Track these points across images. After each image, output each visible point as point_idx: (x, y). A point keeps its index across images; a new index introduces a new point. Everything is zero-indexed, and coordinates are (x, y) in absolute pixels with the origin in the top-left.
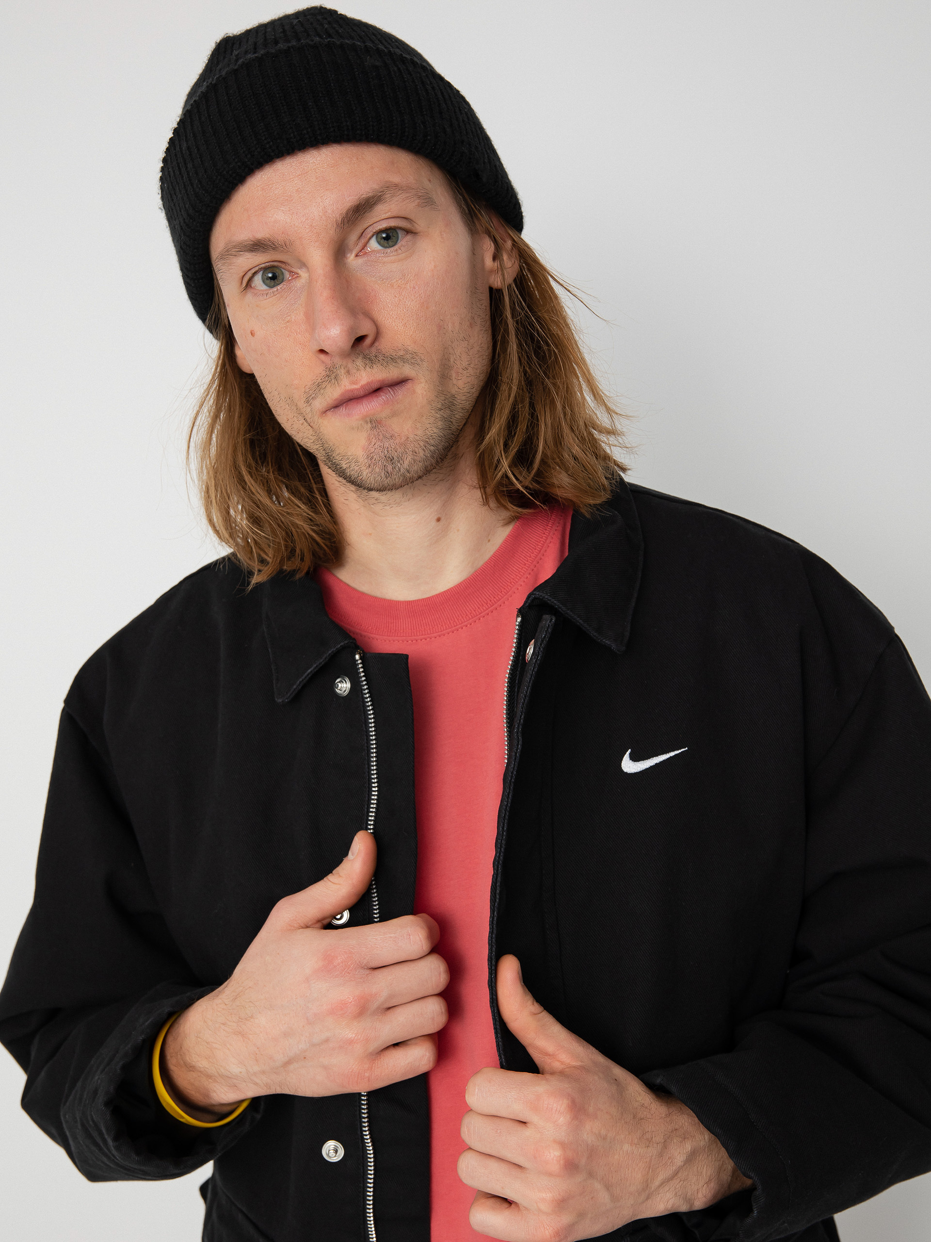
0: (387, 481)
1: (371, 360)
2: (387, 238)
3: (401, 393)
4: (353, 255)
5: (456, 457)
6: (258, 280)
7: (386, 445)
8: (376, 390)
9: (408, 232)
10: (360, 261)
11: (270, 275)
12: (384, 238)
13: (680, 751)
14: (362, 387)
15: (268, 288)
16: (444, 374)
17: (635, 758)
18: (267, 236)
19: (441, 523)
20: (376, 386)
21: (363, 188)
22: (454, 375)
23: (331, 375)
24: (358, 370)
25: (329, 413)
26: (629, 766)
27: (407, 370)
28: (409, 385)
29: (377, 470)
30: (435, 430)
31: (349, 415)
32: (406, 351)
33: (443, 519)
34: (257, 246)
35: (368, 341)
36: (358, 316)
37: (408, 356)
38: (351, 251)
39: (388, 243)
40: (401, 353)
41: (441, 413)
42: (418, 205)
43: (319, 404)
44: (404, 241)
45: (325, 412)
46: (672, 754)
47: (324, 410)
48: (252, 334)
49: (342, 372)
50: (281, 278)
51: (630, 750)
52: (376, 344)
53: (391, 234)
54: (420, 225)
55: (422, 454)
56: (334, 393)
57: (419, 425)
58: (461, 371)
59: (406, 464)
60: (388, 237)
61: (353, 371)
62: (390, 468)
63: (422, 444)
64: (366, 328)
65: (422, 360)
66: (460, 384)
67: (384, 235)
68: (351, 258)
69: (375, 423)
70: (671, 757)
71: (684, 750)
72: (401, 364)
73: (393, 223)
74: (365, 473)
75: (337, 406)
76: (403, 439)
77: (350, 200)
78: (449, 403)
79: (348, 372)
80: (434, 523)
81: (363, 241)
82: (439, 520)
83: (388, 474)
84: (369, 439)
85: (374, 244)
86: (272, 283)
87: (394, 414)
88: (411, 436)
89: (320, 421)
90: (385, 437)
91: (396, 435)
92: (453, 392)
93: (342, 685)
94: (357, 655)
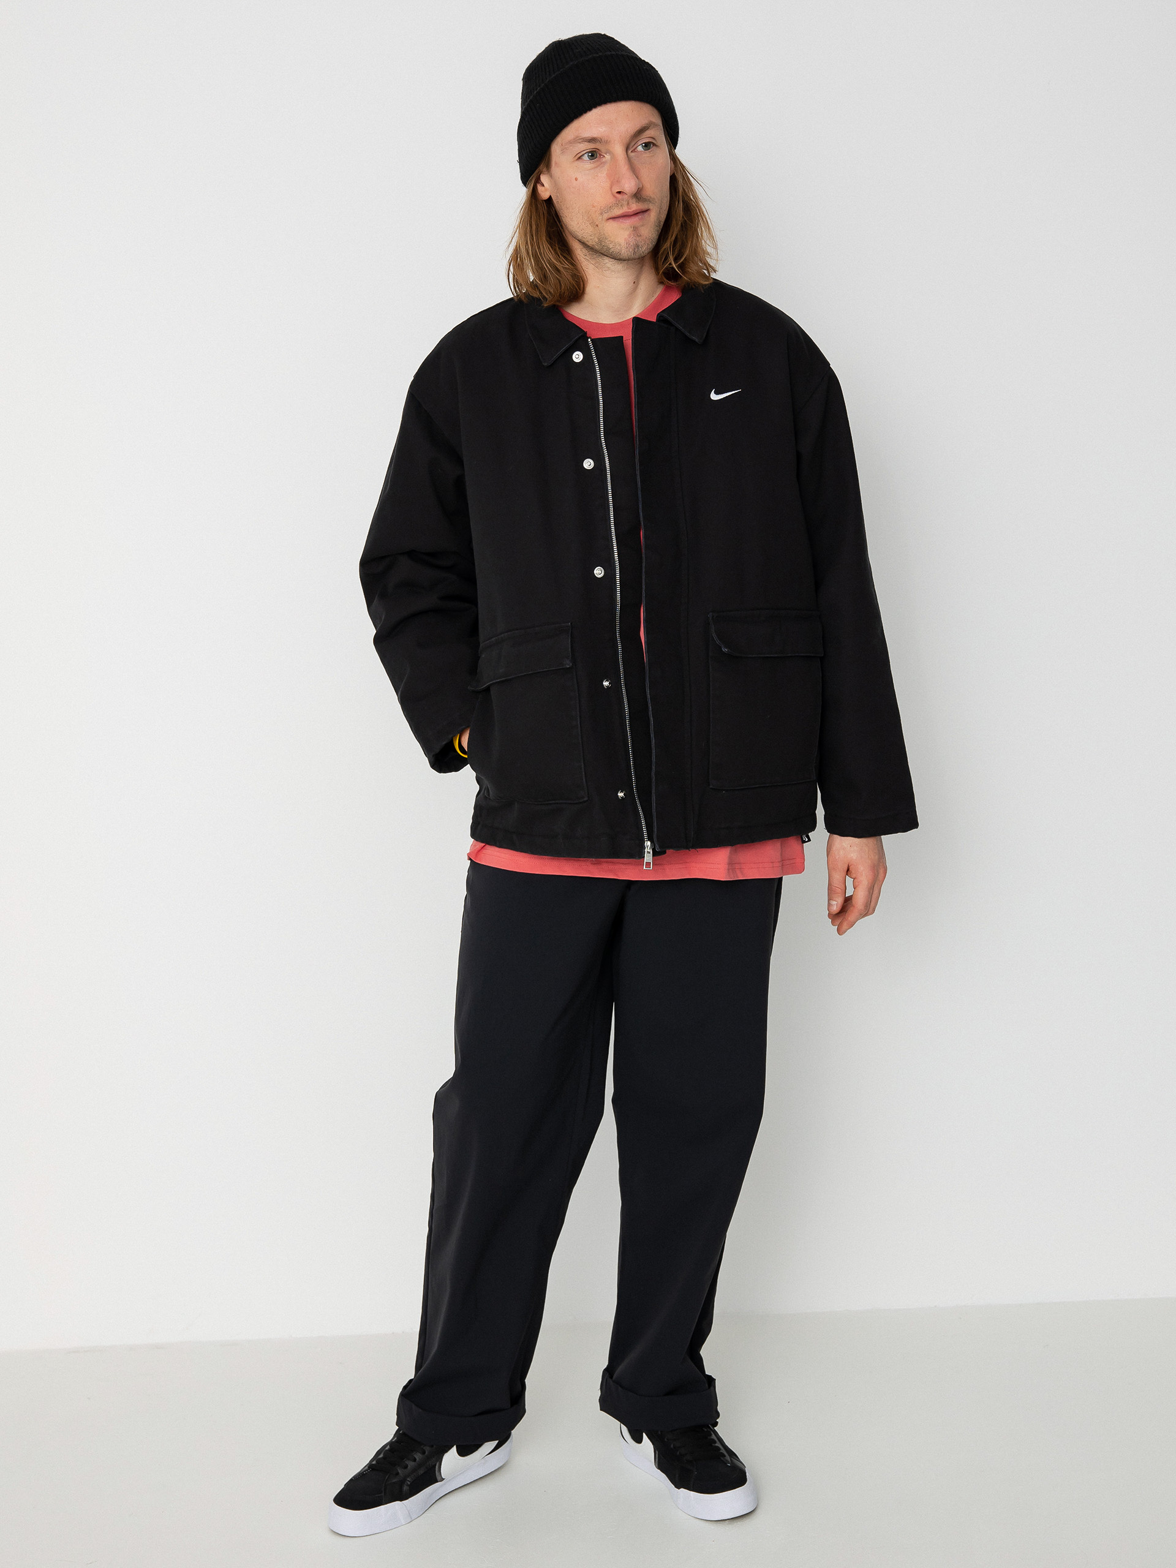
1: (638, 199)
3: (646, 214)
4: (633, 150)
6: (586, 157)
7: (637, 239)
8: (636, 214)
9: (654, 145)
10: (633, 154)
13: (737, 391)
14: (632, 211)
15: (589, 160)
17: (717, 393)
18: (599, 136)
19: (635, 284)
20: (638, 211)
25: (610, 220)
26: (714, 397)
27: (650, 206)
28: (648, 212)
29: (631, 250)
31: (622, 223)
32: (650, 197)
33: (636, 282)
34: (592, 140)
38: (630, 149)
39: (647, 149)
40: (649, 200)
43: (606, 216)
45: (608, 219)
46: (734, 392)
48: (576, 179)
50: (595, 156)
51: (714, 389)
54: (659, 142)
55: (649, 245)
57: (650, 232)
60: (647, 146)
61: (631, 204)
62: (636, 251)
63: (650, 241)
65: (653, 202)
68: (629, 152)
69: (633, 228)
72: (649, 203)
73: (651, 140)
74: (623, 251)
75: (613, 218)
76: (644, 238)
77: (637, 127)
79: (629, 204)
80: (632, 284)
81: (638, 145)
83: (635, 253)
84: (629, 236)
85: (641, 147)
86: (592, 158)
87: (643, 226)
89: (605, 223)
90: (637, 235)
91: (642, 235)
93: (578, 357)
94: (589, 340)
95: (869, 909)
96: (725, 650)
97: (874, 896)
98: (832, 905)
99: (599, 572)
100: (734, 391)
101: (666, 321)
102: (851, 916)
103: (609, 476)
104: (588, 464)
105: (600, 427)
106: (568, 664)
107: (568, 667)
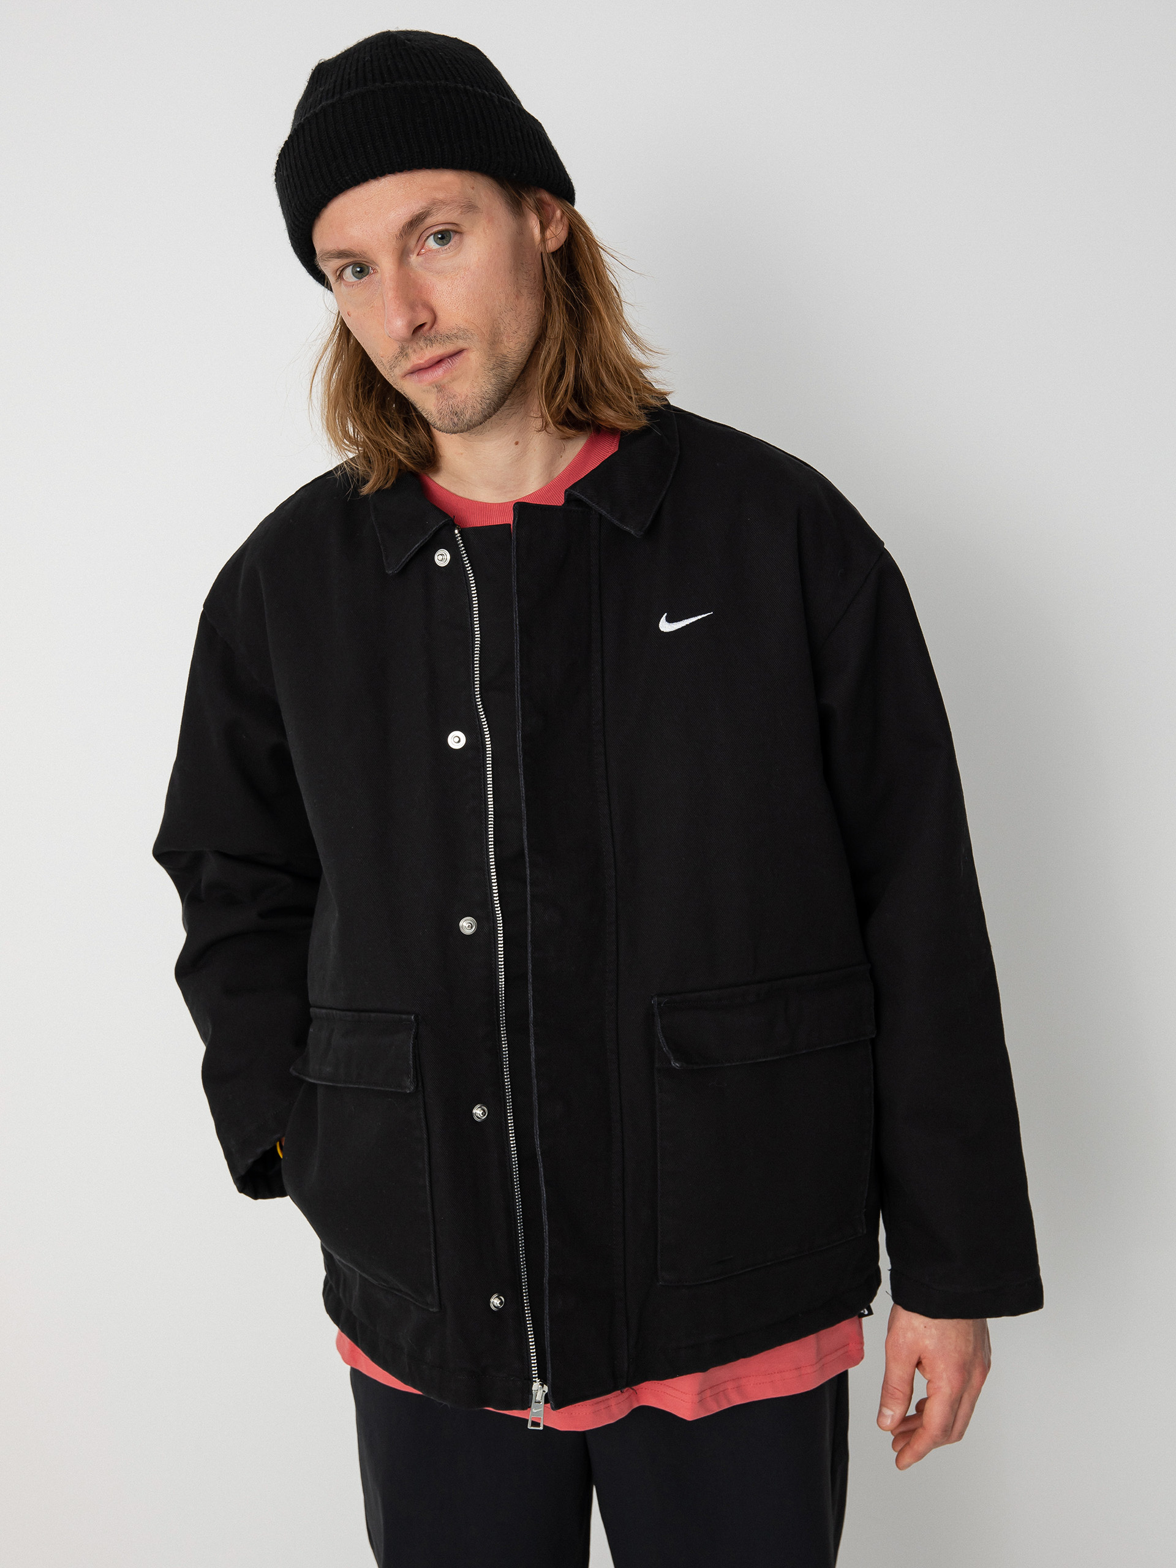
0: (456, 429)
1: (431, 341)
2: (442, 238)
3: (458, 360)
4: (415, 255)
5: (525, 393)
6: (348, 272)
7: (451, 403)
8: (439, 362)
9: (456, 232)
10: (420, 259)
11: (358, 269)
12: (439, 238)
13: (706, 615)
14: (426, 361)
15: (357, 280)
16: (494, 340)
17: (670, 620)
19: (520, 445)
20: (439, 359)
21: (415, 207)
22: (505, 339)
23: (403, 353)
24: (422, 349)
25: (408, 377)
26: (665, 626)
27: (461, 344)
28: (465, 354)
30: (490, 387)
31: (420, 381)
32: (459, 329)
33: (520, 441)
35: (426, 327)
36: (417, 309)
37: (461, 333)
38: (412, 252)
39: (443, 242)
40: (455, 331)
41: (494, 371)
42: (462, 213)
43: (399, 369)
44: (455, 239)
46: (700, 617)
47: (403, 375)
48: (349, 314)
49: (410, 351)
50: (365, 271)
51: (666, 614)
52: (435, 326)
53: (445, 235)
54: (465, 226)
55: (479, 407)
56: (407, 365)
57: (475, 384)
58: (511, 334)
59: (468, 417)
60: (444, 237)
61: (418, 350)
62: (456, 420)
63: (479, 399)
64: (424, 317)
65: (472, 334)
66: (512, 344)
67: (440, 236)
68: (413, 258)
69: (440, 388)
70: (698, 619)
71: (709, 614)
72: (455, 340)
73: (445, 227)
74: (438, 424)
75: (411, 372)
76: (463, 397)
78: (500, 363)
79: (415, 351)
80: (513, 446)
81: (421, 243)
82: (517, 443)
83: (455, 424)
84: (438, 398)
85: (431, 243)
87: (454, 380)
88: (470, 395)
89: (402, 383)
90: (448, 397)
91: (458, 395)
92: (505, 352)
93: (442, 558)
94: (456, 532)
95: (951, 1431)
96: (676, 1065)
97: (962, 1413)
98: (884, 1415)
99: (467, 925)
100: (701, 615)
101: (579, 502)
102: (919, 1444)
103: (489, 760)
104: (456, 740)
105: (474, 678)
106: (409, 1087)
107: (408, 1092)
